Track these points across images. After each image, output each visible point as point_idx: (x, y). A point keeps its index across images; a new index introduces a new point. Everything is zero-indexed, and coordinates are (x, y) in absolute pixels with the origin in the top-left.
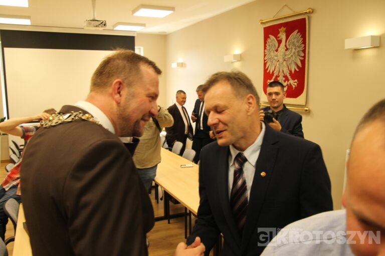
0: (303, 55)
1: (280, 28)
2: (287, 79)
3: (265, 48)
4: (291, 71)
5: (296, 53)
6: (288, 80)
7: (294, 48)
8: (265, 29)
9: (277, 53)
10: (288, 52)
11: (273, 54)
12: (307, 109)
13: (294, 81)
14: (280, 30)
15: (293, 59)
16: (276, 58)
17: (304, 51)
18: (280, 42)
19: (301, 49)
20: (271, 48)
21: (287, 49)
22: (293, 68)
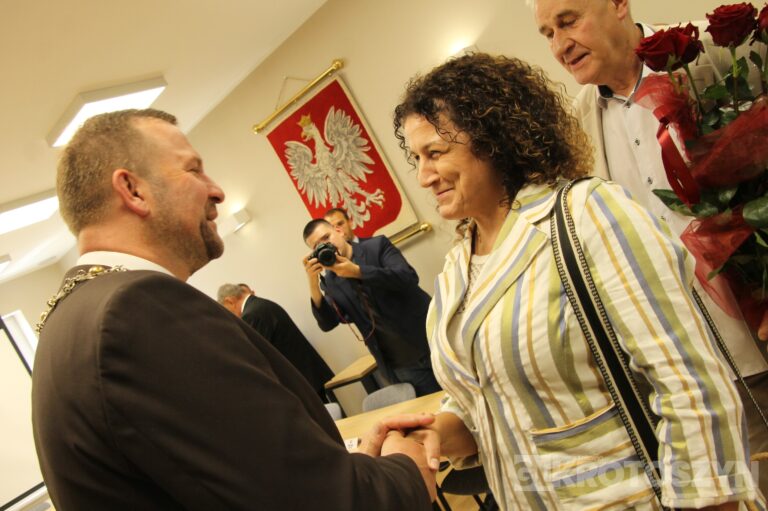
0: (366, 142)
1: (299, 120)
2: (360, 198)
3: (288, 169)
4: (360, 182)
5: (353, 146)
6: (363, 199)
7: (342, 140)
8: (271, 137)
9: (316, 165)
10: (336, 153)
11: (310, 171)
12: (426, 225)
13: (376, 193)
14: (300, 124)
15: (353, 158)
16: (319, 175)
17: (364, 135)
18: (311, 144)
19: (357, 134)
20: (301, 162)
21: (332, 149)
22: (361, 173)
